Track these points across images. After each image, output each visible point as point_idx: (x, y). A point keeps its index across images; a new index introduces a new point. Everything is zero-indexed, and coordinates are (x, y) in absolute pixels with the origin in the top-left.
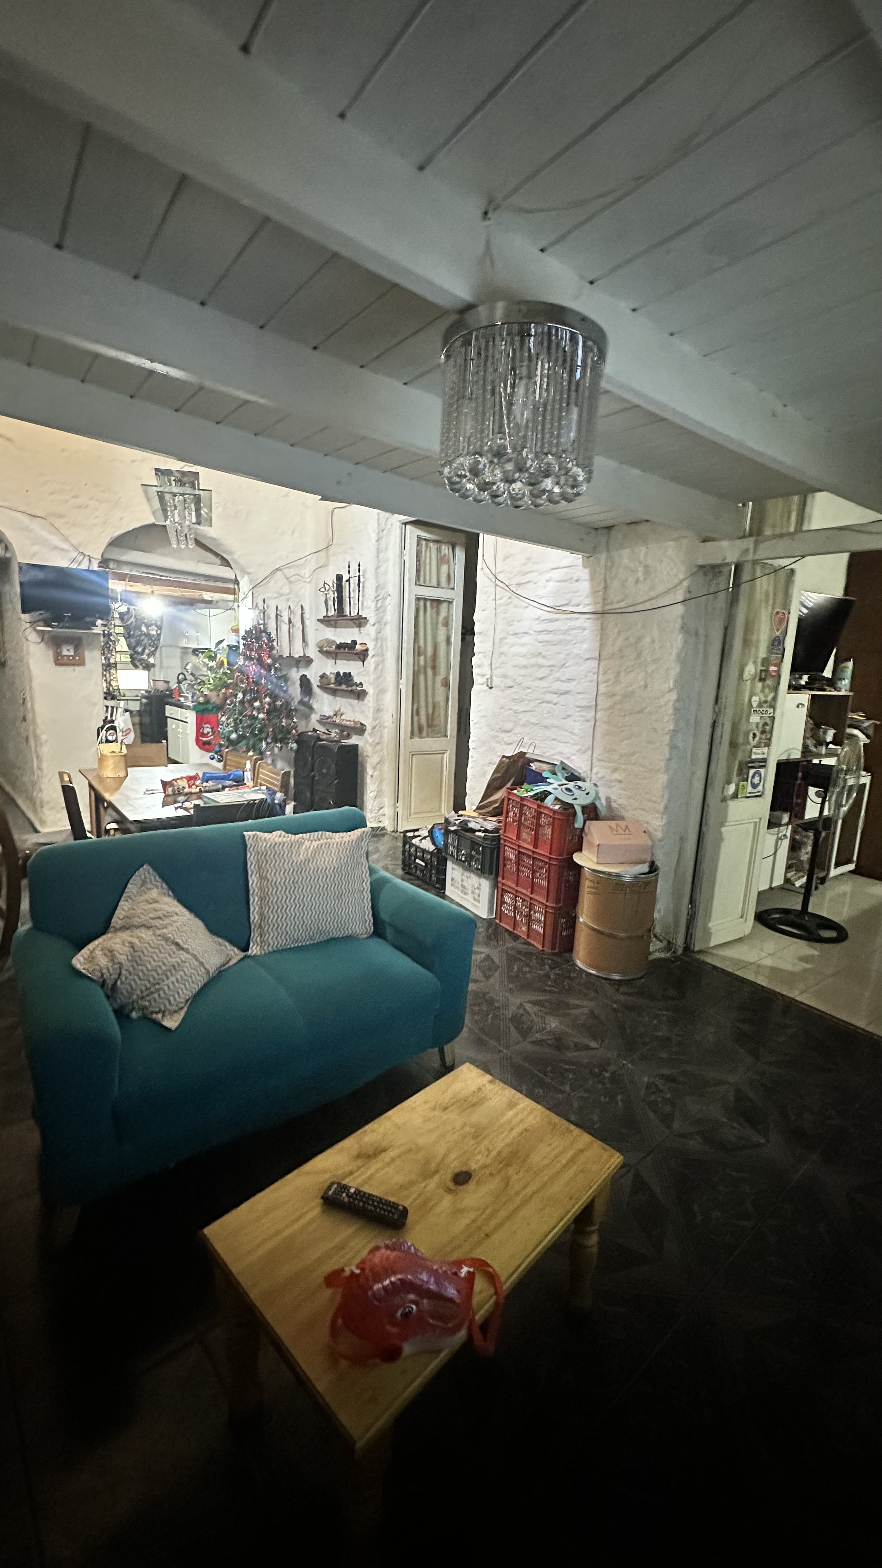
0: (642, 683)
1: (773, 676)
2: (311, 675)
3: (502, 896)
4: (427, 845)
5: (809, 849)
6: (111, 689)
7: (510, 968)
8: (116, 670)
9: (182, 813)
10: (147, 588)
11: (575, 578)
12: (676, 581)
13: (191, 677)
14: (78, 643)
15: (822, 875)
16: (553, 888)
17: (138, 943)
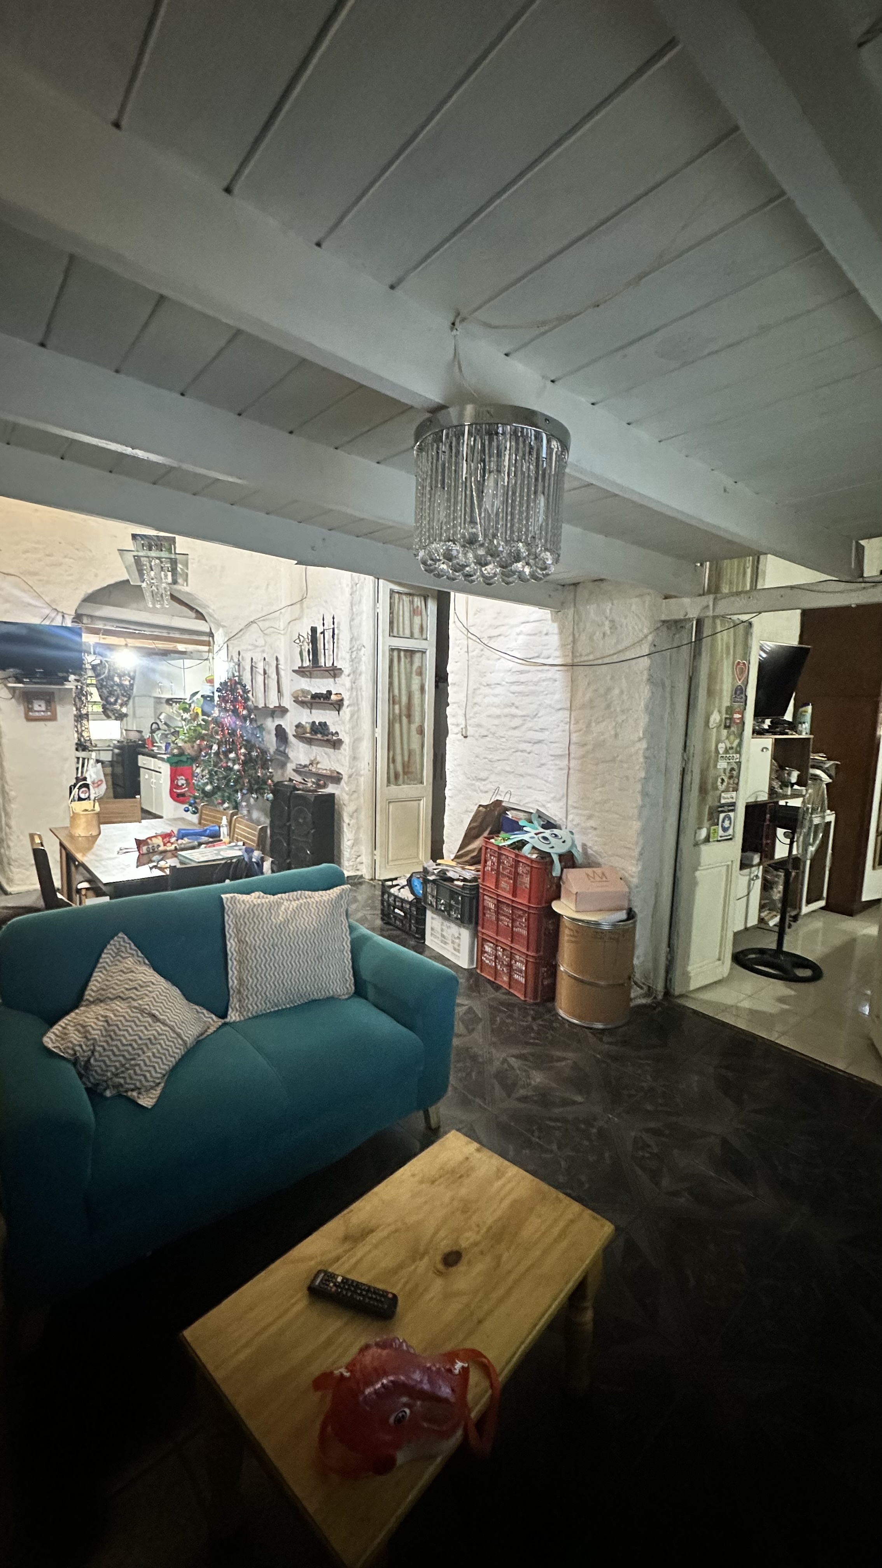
0: (613, 733)
1: (738, 723)
2: (286, 726)
3: (483, 946)
4: (406, 894)
5: (781, 888)
6: (82, 740)
7: (493, 1020)
8: (88, 721)
9: (157, 873)
10: (120, 641)
11: (545, 632)
12: (641, 635)
13: (165, 727)
14: (49, 699)
15: (793, 913)
16: (533, 938)
17: (112, 1016)
